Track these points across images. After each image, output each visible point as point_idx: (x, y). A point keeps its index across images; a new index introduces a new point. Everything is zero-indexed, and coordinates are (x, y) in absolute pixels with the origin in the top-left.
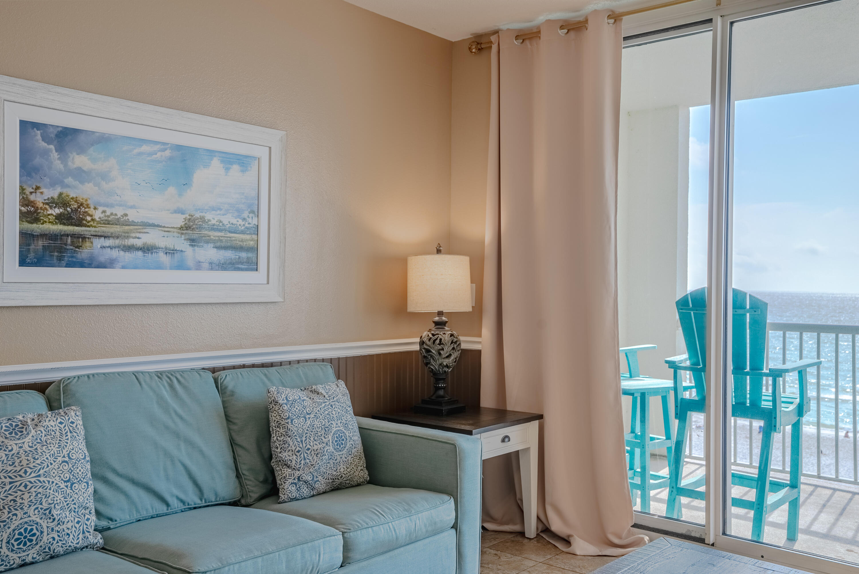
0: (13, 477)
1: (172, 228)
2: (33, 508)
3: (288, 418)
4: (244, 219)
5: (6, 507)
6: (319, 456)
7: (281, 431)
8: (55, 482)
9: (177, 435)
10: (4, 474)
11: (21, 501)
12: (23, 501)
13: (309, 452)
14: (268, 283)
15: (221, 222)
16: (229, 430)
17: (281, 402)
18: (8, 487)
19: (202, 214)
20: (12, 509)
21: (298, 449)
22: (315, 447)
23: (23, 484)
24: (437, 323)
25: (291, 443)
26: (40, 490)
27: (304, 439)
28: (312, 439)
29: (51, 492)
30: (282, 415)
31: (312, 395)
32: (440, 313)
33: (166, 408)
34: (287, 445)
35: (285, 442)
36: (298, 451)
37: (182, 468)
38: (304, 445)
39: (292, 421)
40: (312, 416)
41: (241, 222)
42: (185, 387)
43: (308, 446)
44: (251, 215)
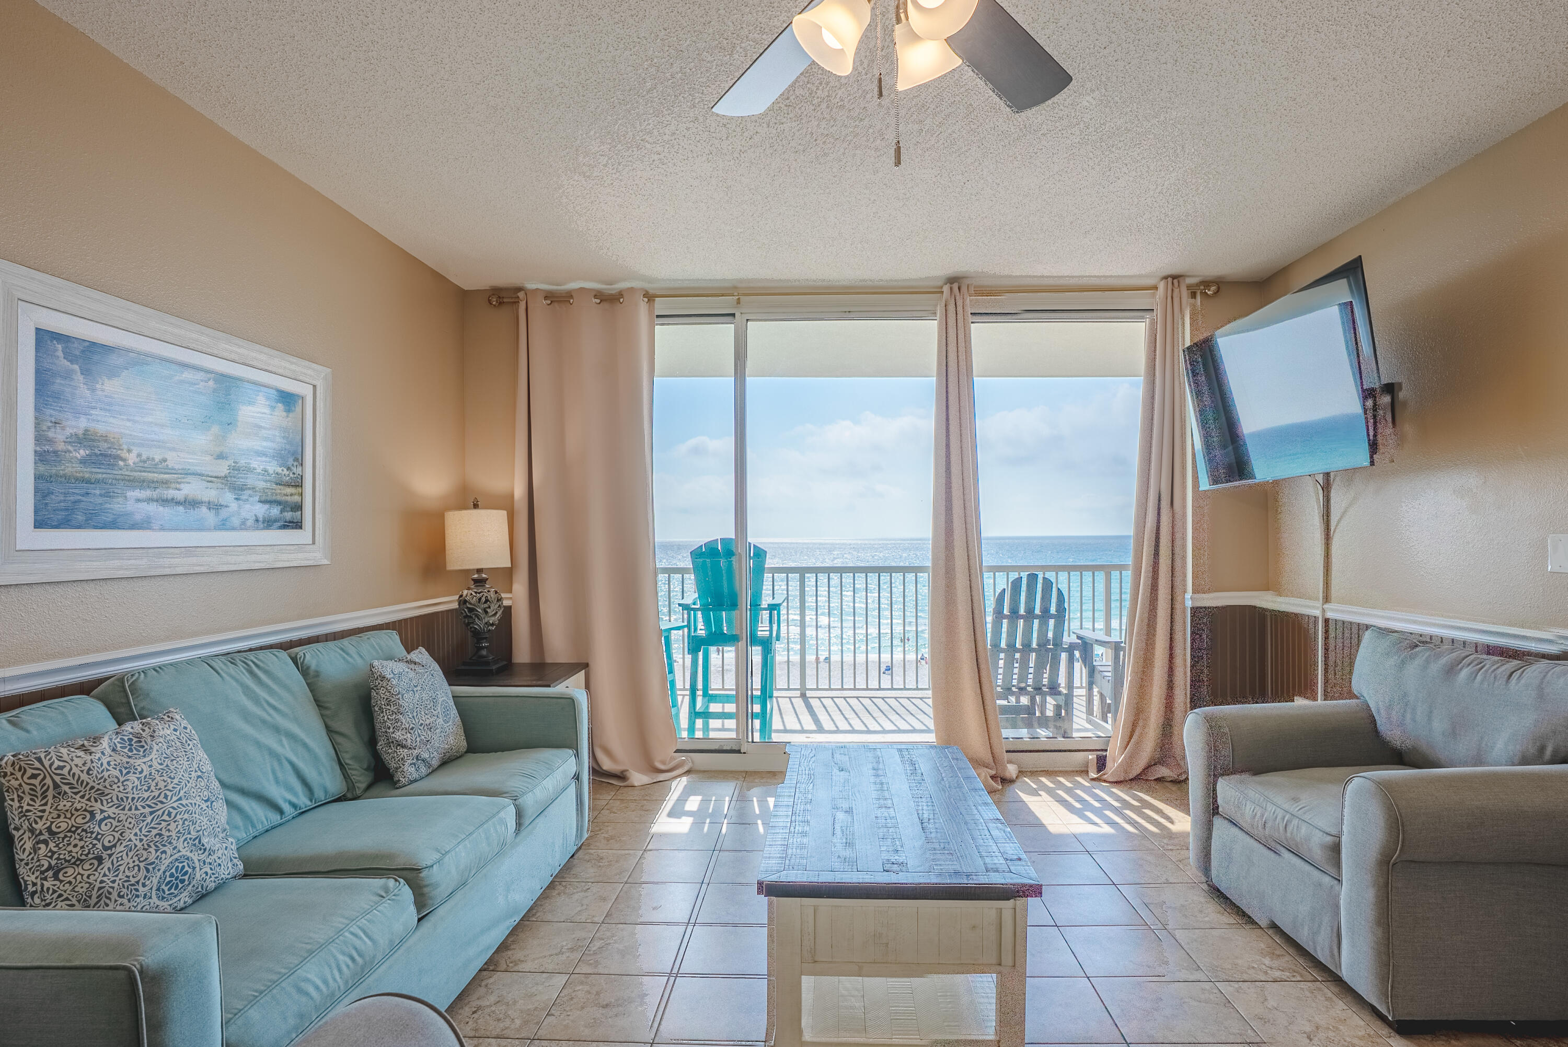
0: (153, 805)
1: (215, 477)
2: (182, 840)
3: (399, 694)
4: (289, 469)
5: (151, 844)
6: (432, 730)
7: (392, 708)
8: (197, 803)
9: (277, 729)
10: (141, 804)
11: (167, 834)
12: (171, 833)
13: (422, 728)
14: (314, 543)
16: (322, 715)
17: (388, 676)
18: (149, 819)
20: (159, 845)
21: (412, 725)
22: (428, 722)
23: (166, 812)
24: (476, 581)
25: (404, 721)
26: (186, 816)
27: (415, 714)
28: (423, 713)
29: (197, 815)
30: (392, 691)
31: (412, 666)
32: (479, 571)
33: (256, 700)
34: (399, 724)
35: (397, 721)
36: (412, 729)
37: (288, 767)
38: (417, 721)
39: (402, 696)
40: (419, 688)
41: (286, 472)
42: (266, 672)
43: (421, 722)
44: (295, 464)
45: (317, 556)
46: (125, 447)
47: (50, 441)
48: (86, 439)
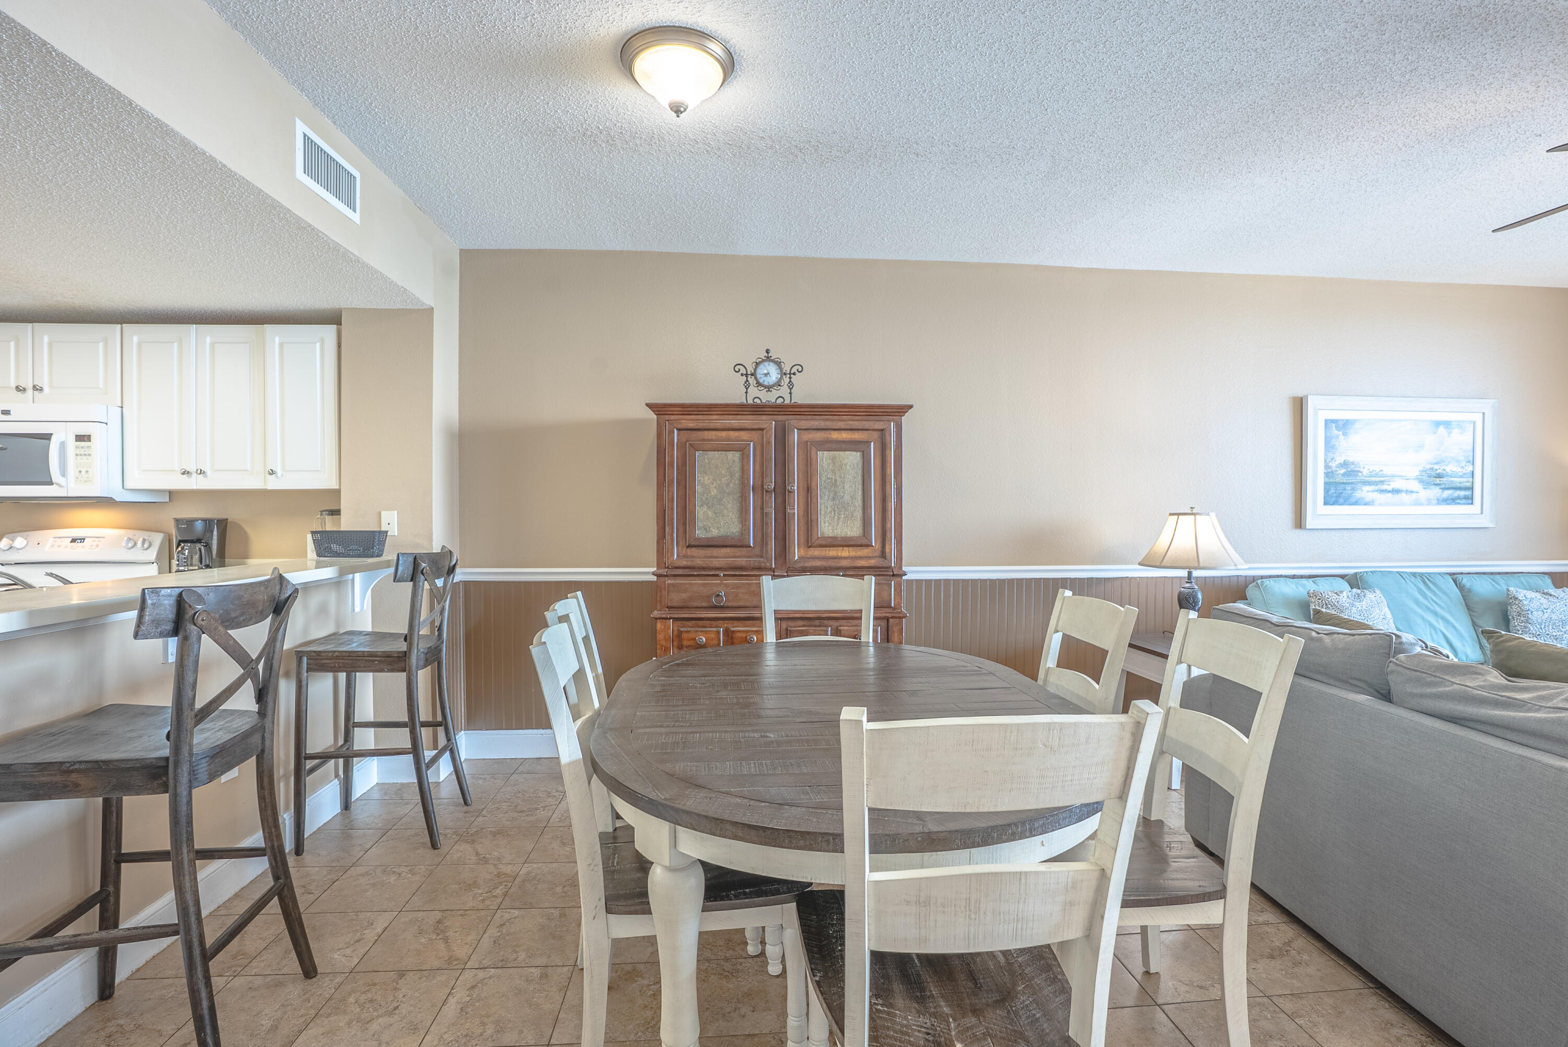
3: (1529, 610)
4: (1462, 467)
6: (1558, 640)
7: (1522, 619)
9: (1436, 614)
13: (1548, 637)
14: (1482, 513)
15: (1445, 470)
16: (1470, 615)
17: (1520, 598)
19: (1432, 466)
21: (1538, 633)
22: (1554, 634)
25: (1532, 629)
27: (1543, 627)
28: (1551, 627)
30: (1522, 608)
31: (1547, 597)
34: (1528, 629)
35: (1525, 627)
36: (1539, 635)
37: (1441, 635)
38: (1544, 631)
39: (1532, 612)
40: (1549, 611)
41: (1460, 470)
42: (1434, 584)
44: (1467, 464)
45: (1485, 521)
46: (1362, 467)
47: (1330, 467)
48: (1345, 464)
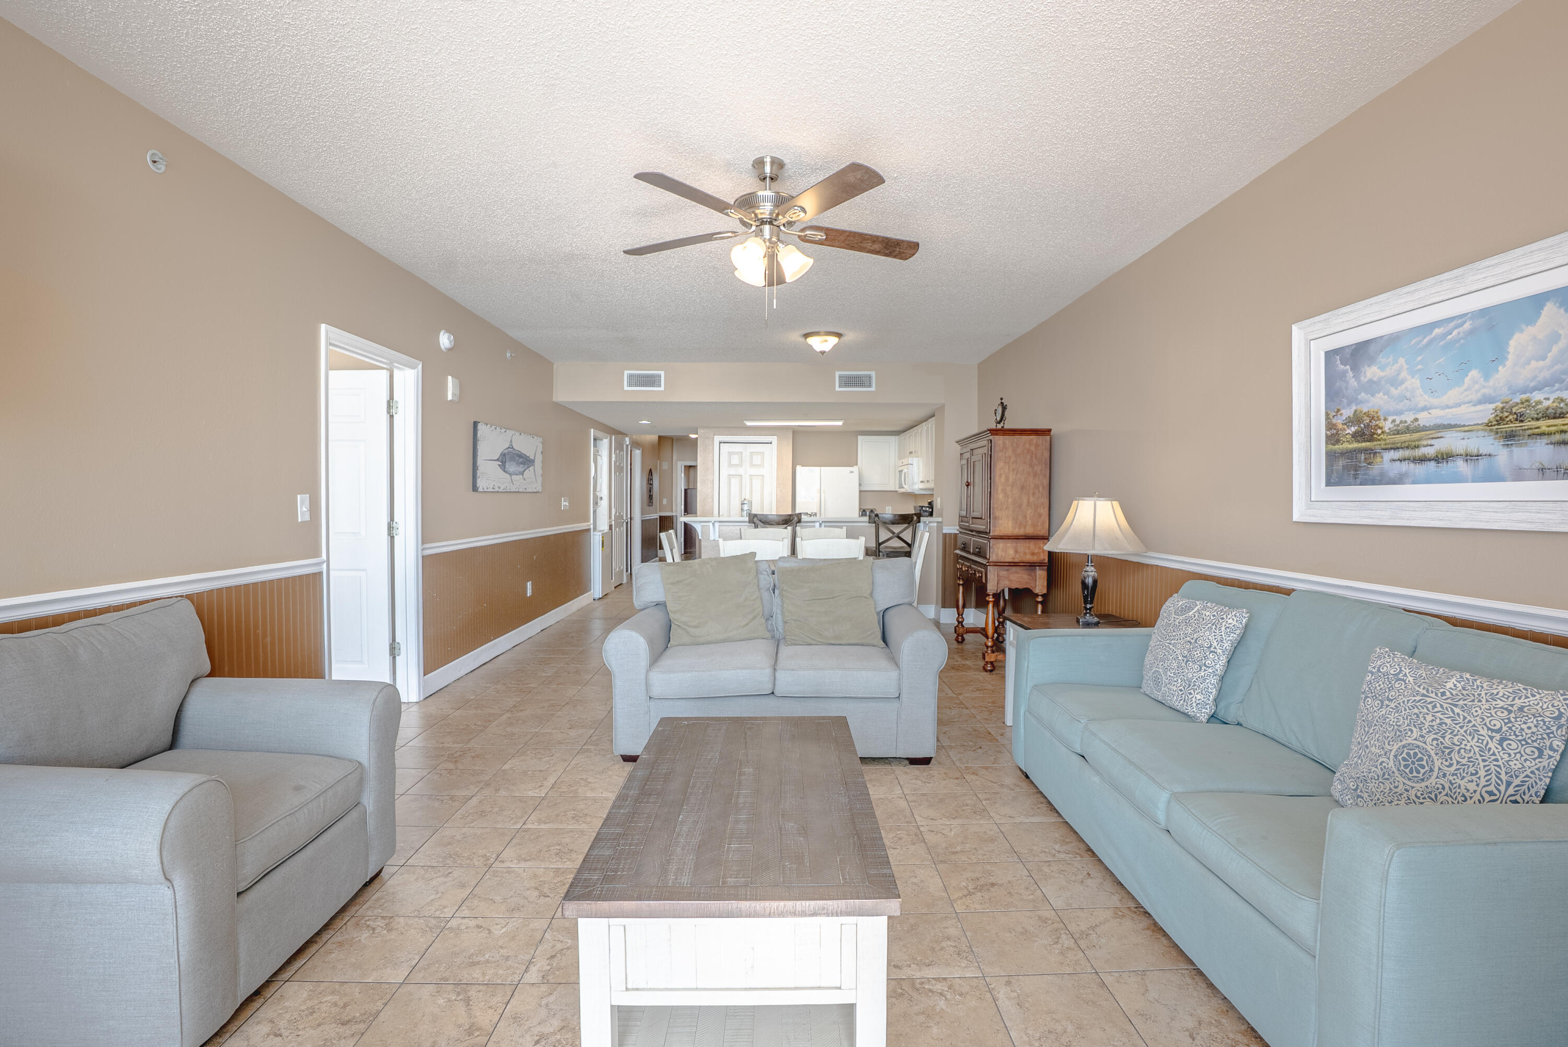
46: (1382, 418)
47: (1334, 425)
